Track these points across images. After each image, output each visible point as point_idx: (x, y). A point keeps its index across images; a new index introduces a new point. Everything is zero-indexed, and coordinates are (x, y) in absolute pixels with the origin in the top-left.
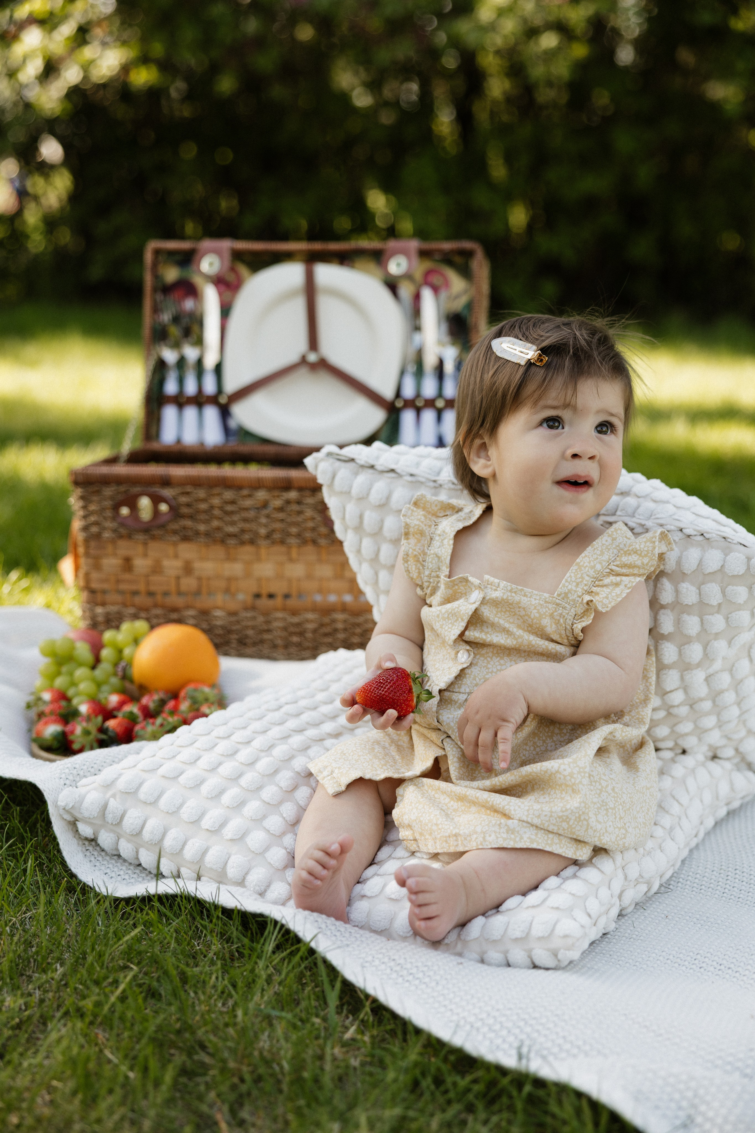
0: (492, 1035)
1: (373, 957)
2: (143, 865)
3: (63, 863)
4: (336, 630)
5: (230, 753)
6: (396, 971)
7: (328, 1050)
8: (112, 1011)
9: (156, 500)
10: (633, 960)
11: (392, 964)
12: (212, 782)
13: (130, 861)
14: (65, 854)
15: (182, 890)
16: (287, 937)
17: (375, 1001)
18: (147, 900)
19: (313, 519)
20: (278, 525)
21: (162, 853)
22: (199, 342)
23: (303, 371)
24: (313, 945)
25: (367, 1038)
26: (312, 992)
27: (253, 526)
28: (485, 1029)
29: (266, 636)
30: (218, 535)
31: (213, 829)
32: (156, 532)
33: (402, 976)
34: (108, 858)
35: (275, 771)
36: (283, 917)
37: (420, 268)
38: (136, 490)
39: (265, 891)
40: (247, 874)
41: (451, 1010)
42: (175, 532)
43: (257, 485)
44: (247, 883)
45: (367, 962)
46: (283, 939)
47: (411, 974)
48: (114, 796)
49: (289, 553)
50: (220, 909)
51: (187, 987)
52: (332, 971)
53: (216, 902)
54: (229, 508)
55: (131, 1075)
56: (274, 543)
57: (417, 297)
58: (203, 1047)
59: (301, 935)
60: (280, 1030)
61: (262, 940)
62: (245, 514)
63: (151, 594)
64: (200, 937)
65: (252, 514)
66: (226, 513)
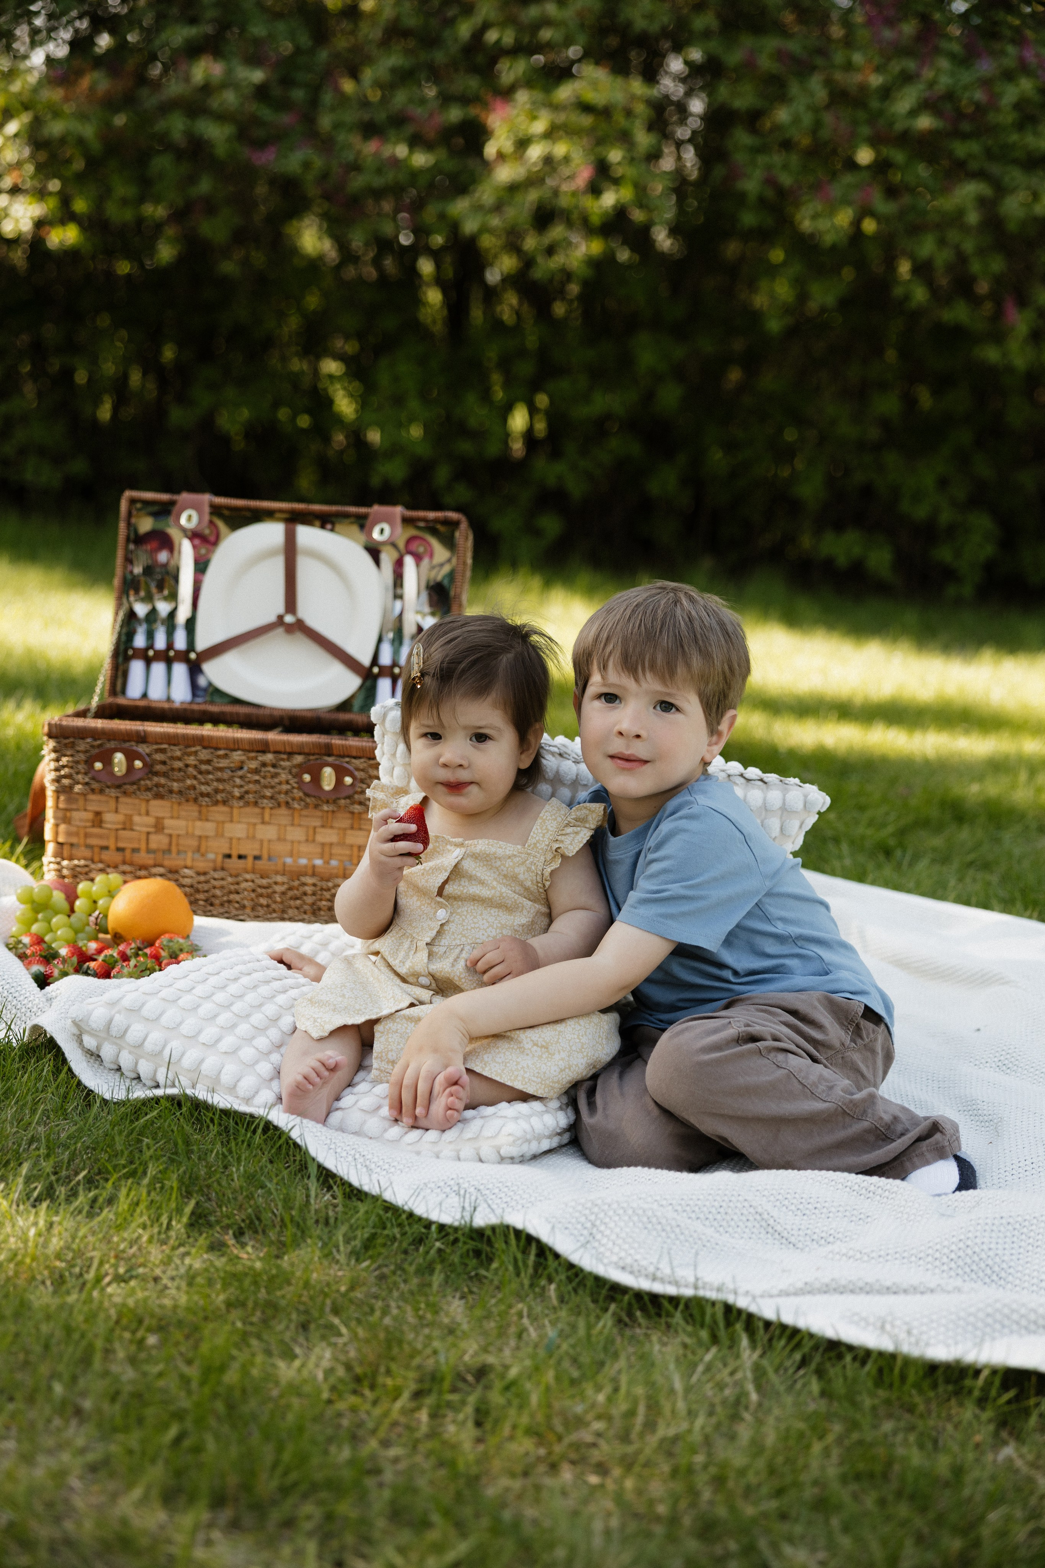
4: (305, 894)
9: (131, 757)
20: (251, 787)
22: (173, 596)
23: (280, 630)
27: (227, 787)
30: (192, 794)
32: (130, 788)
37: (402, 535)
38: (112, 745)
42: (148, 789)
43: (234, 746)
49: (263, 814)
54: (204, 767)
56: (247, 804)
57: (399, 565)
62: (219, 774)
65: (226, 775)
66: (201, 773)
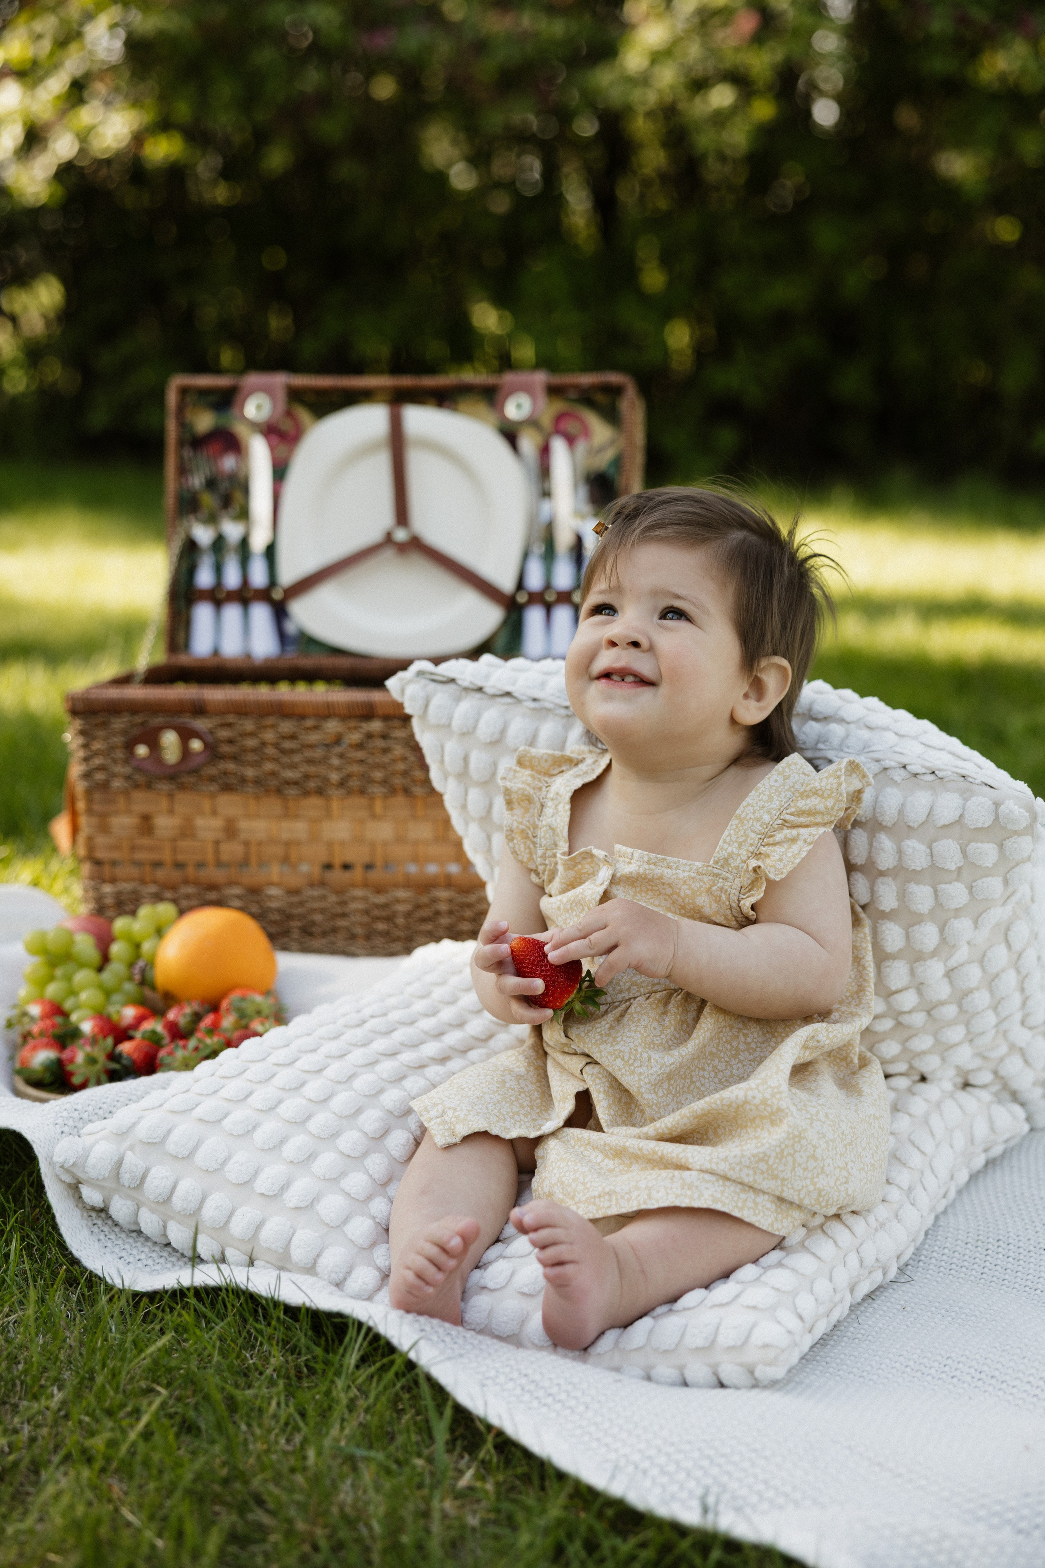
0: (664, 1479)
1: (497, 1372)
2: (174, 1244)
3: (62, 1246)
4: (438, 913)
5: (293, 1086)
6: (529, 1391)
7: (436, 1504)
8: (132, 1453)
9: (186, 735)
10: (858, 1369)
11: (523, 1381)
12: (269, 1128)
13: (155, 1239)
14: (63, 1230)
15: (228, 1281)
16: (375, 1345)
17: (500, 1433)
18: (178, 1295)
19: (404, 759)
20: (356, 768)
21: (200, 1228)
22: (244, 515)
23: (389, 553)
24: (412, 1356)
25: (489, 1487)
26: (411, 1423)
27: (321, 770)
28: (655, 1471)
29: (341, 923)
30: (273, 783)
31: (271, 1193)
32: (186, 780)
33: (537, 1398)
34: (123, 1236)
35: (356, 1111)
36: (370, 1317)
37: (548, 411)
38: (158, 720)
39: (345, 1279)
40: (318, 1256)
41: (607, 1445)
42: (212, 779)
43: (327, 712)
44: (319, 1269)
45: (488, 1378)
46: (370, 1348)
47: (550, 1395)
48: (131, 1148)
49: (371, 808)
50: (282, 1307)
51: (237, 1417)
52: (440, 1392)
53: (276, 1297)
54: (288, 745)
55: (160, 1543)
56: (350, 792)
57: (545, 451)
58: (260, 1502)
59: (395, 1341)
60: (367, 1475)
61: (341, 1350)
62: (308, 754)
63: (179, 866)
64: (253, 1347)
65: (319, 753)
66: (284, 752)
